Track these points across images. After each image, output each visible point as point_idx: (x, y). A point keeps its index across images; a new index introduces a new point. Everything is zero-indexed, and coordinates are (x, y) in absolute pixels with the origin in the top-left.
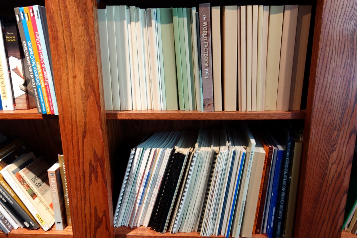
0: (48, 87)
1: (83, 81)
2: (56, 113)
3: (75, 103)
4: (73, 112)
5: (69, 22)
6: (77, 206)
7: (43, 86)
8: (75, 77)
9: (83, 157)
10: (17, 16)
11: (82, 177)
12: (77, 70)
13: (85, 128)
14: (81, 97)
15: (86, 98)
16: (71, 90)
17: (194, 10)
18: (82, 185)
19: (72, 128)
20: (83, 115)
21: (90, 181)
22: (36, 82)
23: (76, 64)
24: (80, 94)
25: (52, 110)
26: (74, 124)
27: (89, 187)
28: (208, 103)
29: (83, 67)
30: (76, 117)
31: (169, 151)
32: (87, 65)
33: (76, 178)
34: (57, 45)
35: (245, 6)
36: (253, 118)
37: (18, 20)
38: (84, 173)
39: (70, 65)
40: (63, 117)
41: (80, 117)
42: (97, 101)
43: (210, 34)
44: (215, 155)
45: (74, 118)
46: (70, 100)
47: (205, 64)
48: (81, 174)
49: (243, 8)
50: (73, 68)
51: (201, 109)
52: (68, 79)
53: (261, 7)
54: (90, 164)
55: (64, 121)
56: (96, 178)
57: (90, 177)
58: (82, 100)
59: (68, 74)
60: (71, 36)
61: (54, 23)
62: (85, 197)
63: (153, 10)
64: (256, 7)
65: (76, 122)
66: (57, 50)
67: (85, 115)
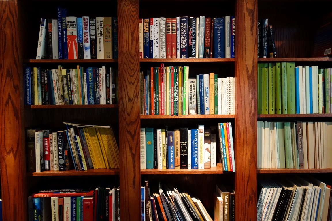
0: (231, 158)
1: (250, 156)
2: (234, 170)
3: (245, 166)
4: (244, 170)
5: (246, 131)
6: (241, 218)
7: (228, 157)
8: (246, 154)
9: (247, 193)
10: (219, 127)
11: (245, 202)
12: (248, 151)
13: (249, 178)
14: (248, 163)
15: (250, 163)
16: (244, 160)
17: (295, 124)
18: (244, 207)
19: (242, 178)
20: (249, 172)
21: (249, 205)
22: (224, 156)
23: (248, 148)
24: (248, 162)
25: (232, 169)
26: (244, 176)
27: (248, 208)
28: (301, 165)
29: (251, 149)
30: (245, 172)
31: (280, 189)
32: (253, 149)
33: (242, 203)
34: (240, 140)
35: (317, 123)
36: (323, 172)
37: (219, 128)
38: (246, 200)
39: (245, 149)
40: (239, 173)
41: (247, 172)
42: (255, 165)
43: (302, 134)
44: (305, 191)
45: (244, 173)
46: (243, 164)
47: (300, 147)
48: (245, 201)
49: (316, 123)
50: (246, 150)
51: (298, 168)
52: (243, 155)
53: (324, 123)
54: (250, 196)
55: (239, 175)
56: (252, 203)
57: (249, 202)
58: (249, 164)
59: (243, 153)
60: (246, 136)
61: (240, 131)
62: (245, 213)
63: (275, 123)
64: (322, 123)
65: (245, 175)
66: (240, 142)
67: (249, 171)
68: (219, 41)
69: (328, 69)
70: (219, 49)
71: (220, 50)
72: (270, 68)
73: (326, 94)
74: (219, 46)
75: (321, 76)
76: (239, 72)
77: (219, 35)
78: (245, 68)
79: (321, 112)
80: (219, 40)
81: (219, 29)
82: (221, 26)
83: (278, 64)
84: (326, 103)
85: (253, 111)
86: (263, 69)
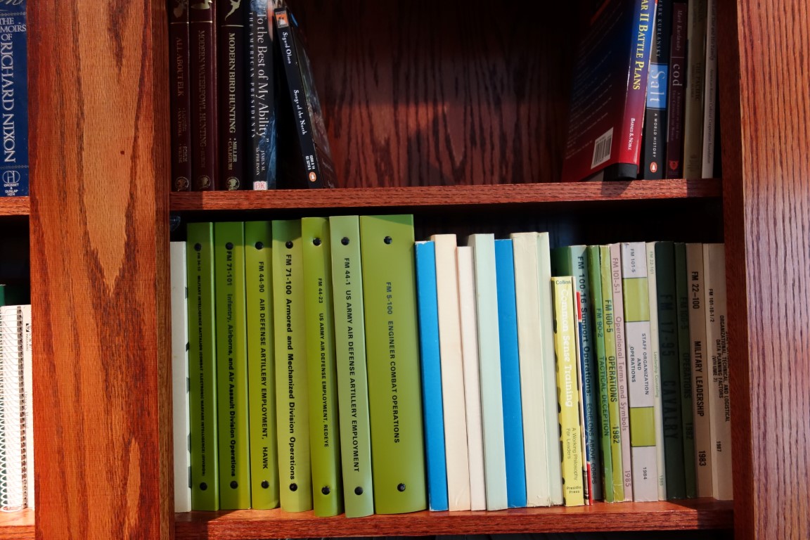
68: (8, 105)
69: (610, 250)
70: (9, 144)
71: (11, 151)
72: (276, 244)
73: (606, 392)
74: (9, 131)
75: (567, 288)
76: (45, 281)
77: (5, 72)
78: (78, 257)
79: (576, 500)
80: (7, 98)
81: (9, 37)
82: (16, 23)
83: (311, 225)
84: (607, 441)
85: (132, 518)
86: (238, 250)
